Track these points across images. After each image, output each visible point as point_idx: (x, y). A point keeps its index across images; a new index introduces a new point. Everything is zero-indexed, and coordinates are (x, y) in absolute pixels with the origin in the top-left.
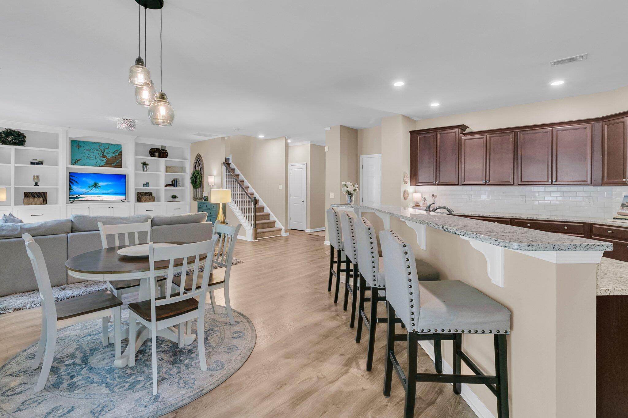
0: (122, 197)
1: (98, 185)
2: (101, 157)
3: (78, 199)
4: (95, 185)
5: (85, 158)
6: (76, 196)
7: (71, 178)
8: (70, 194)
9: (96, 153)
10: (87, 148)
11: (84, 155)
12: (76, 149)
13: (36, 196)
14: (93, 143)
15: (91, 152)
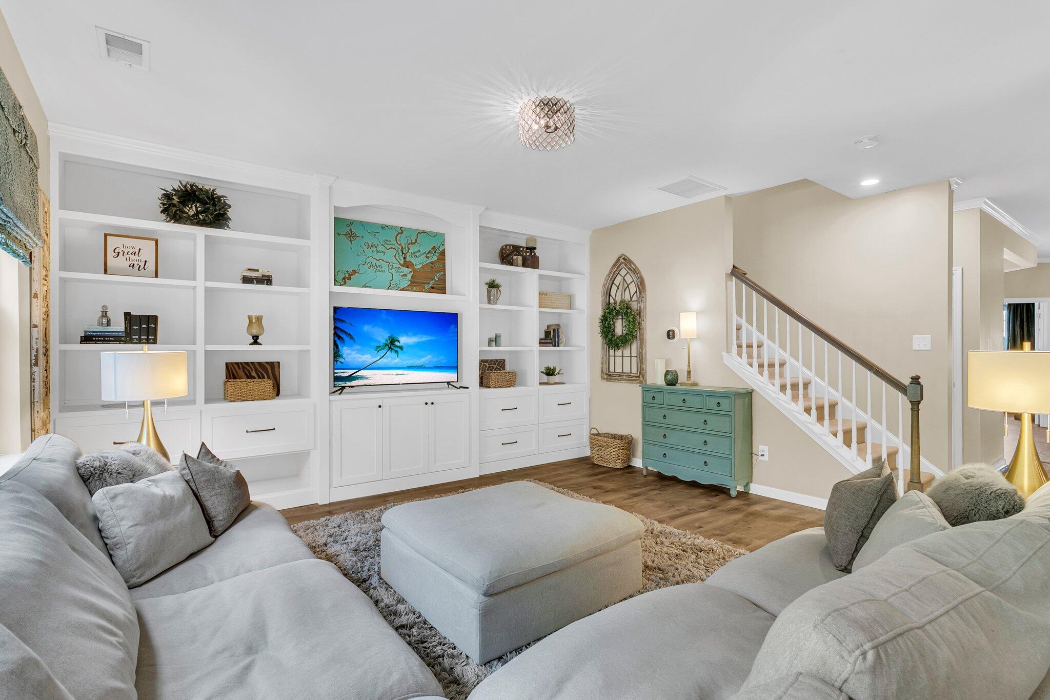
0: (450, 376)
1: (397, 343)
2: (401, 264)
3: (353, 383)
4: (392, 344)
5: (367, 266)
6: (348, 373)
7: (340, 325)
8: (334, 369)
9: (390, 255)
10: (371, 240)
11: (363, 258)
12: (345, 240)
13: (254, 374)
14: (384, 227)
15: (379, 252)
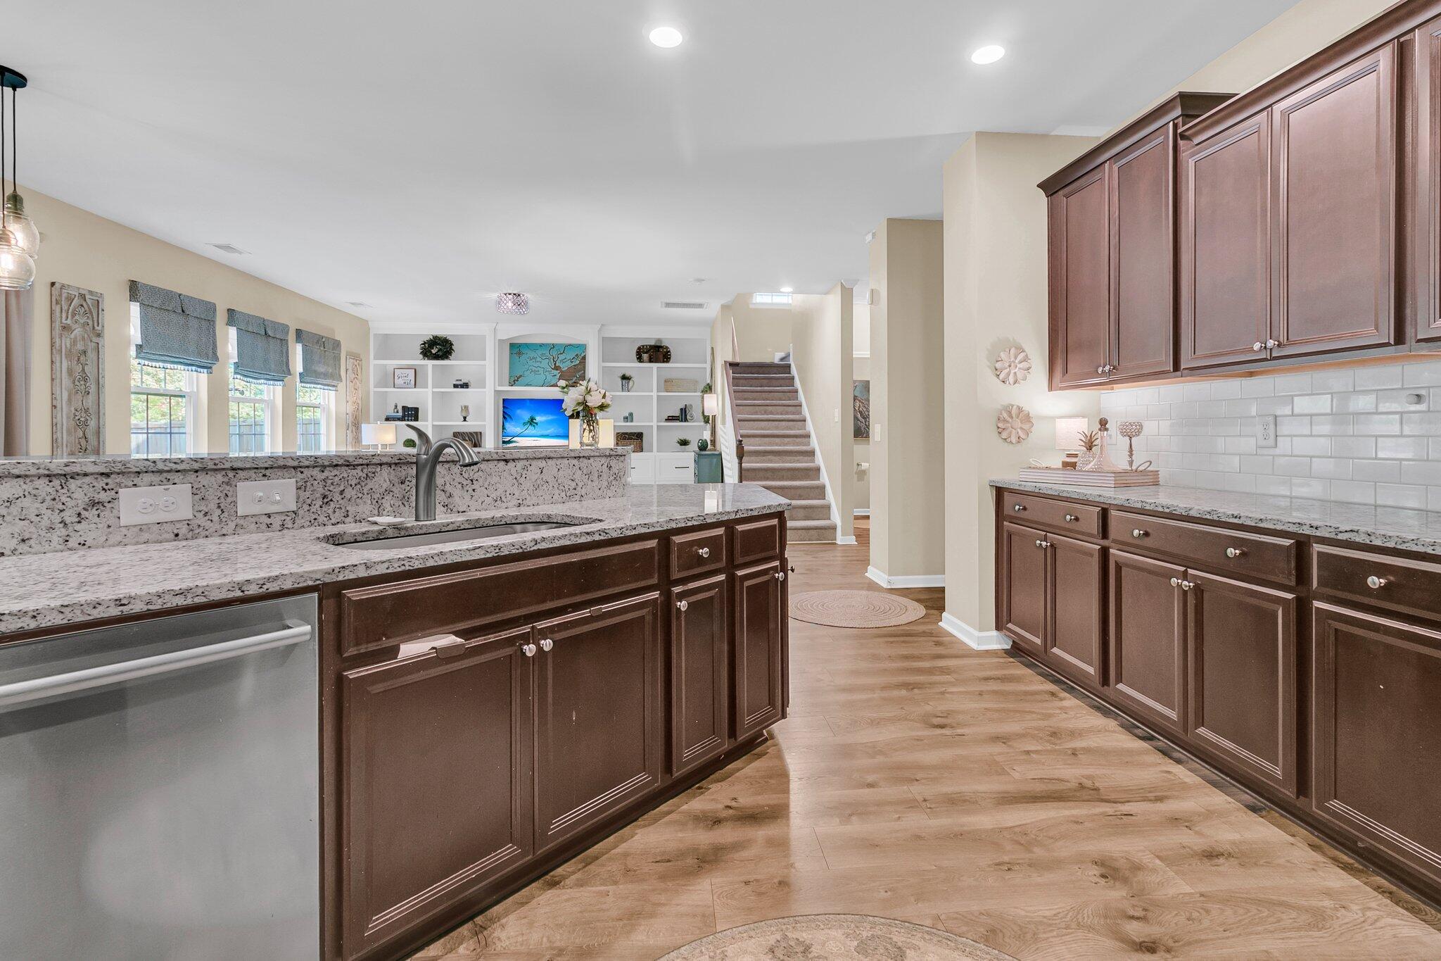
1: (534, 421)
2: (551, 369)
4: (532, 421)
5: (529, 372)
8: (503, 436)
9: (544, 363)
10: (534, 355)
11: (528, 367)
12: (516, 358)
13: (467, 438)
14: (541, 345)
15: (538, 362)
